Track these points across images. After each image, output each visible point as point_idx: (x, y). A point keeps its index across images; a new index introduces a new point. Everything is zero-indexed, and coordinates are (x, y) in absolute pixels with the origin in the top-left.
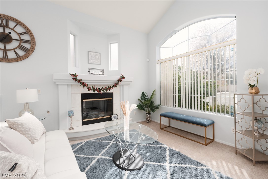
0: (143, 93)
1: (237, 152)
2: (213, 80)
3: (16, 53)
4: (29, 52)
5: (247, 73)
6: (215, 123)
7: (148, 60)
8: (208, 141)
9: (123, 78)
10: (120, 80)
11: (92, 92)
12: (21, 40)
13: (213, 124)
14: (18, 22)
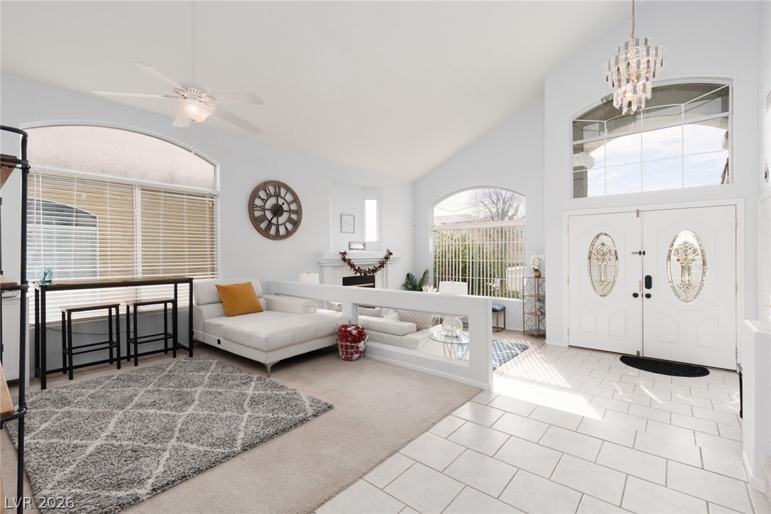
0: (408, 275)
1: (524, 333)
2: (500, 260)
3: (286, 228)
4: (295, 225)
5: (532, 257)
6: (506, 310)
7: (415, 223)
8: (499, 329)
9: (391, 254)
10: (387, 258)
11: (358, 274)
12: (290, 211)
13: (504, 309)
14: (289, 189)
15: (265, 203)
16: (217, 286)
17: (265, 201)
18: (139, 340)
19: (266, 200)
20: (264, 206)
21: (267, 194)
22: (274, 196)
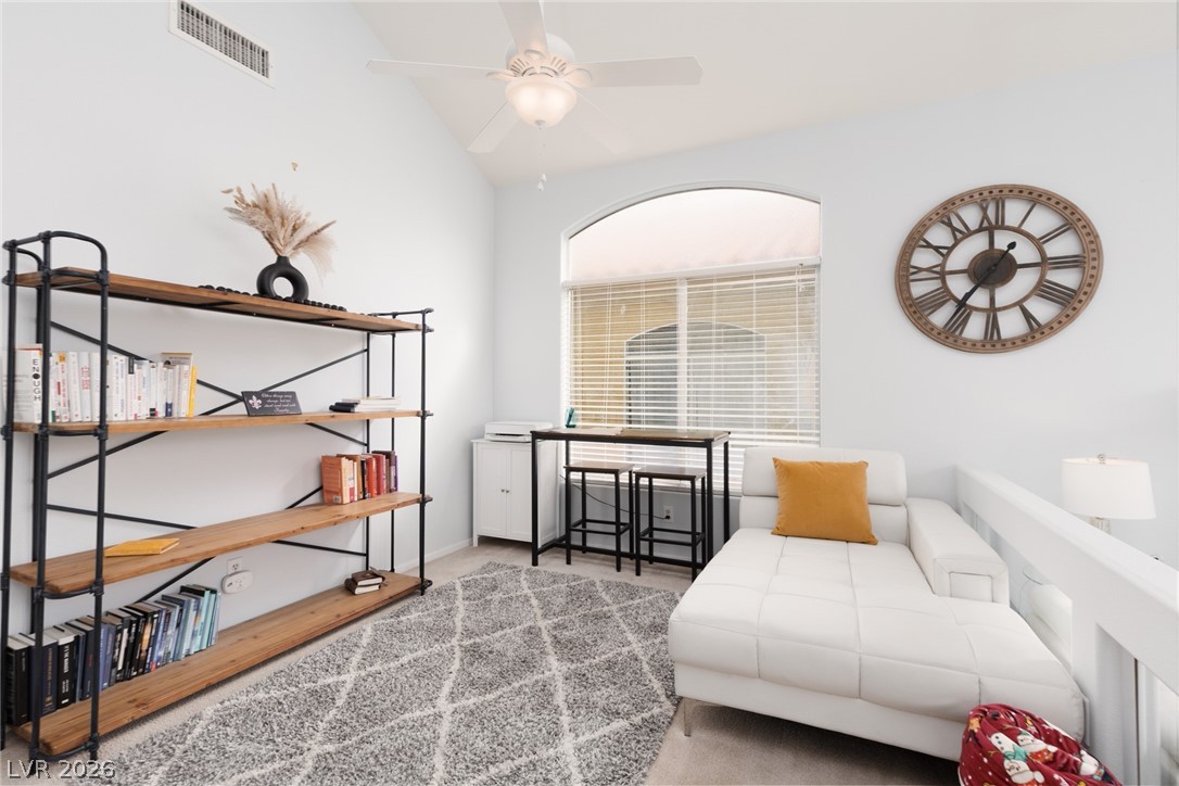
3: (1028, 316)
4: (1071, 302)
12: (1045, 263)
14: (1035, 198)
15: (945, 257)
16: (775, 460)
17: (945, 252)
18: (657, 535)
19: (950, 249)
20: (943, 265)
21: (954, 230)
22: (980, 230)
